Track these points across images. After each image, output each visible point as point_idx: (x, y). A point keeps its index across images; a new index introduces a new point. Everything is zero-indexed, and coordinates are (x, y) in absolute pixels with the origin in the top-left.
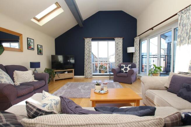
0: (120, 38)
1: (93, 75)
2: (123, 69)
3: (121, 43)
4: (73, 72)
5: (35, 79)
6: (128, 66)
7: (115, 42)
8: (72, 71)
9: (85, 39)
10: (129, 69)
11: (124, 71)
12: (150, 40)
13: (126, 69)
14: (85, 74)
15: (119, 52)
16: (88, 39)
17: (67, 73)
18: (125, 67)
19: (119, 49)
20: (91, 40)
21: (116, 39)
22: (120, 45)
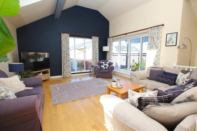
0: (97, 37)
1: (72, 74)
2: (103, 66)
3: (97, 42)
4: (48, 73)
5: (26, 86)
6: (107, 63)
7: (93, 41)
8: (48, 71)
9: (62, 34)
10: (108, 66)
11: (104, 68)
12: (121, 42)
13: (105, 66)
14: (62, 73)
15: (96, 50)
16: (66, 34)
17: (42, 74)
18: (104, 64)
19: (96, 47)
20: (68, 36)
21: (93, 37)
22: (97, 44)
